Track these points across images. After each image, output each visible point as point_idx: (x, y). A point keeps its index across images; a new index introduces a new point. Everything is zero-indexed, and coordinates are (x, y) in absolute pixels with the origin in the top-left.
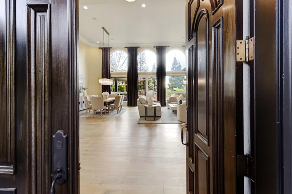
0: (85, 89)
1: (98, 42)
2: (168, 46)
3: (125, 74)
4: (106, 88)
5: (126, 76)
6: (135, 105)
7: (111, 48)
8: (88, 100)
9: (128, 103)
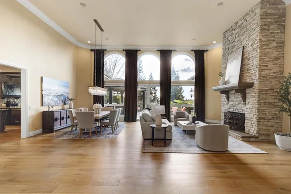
0: (71, 100)
1: (89, 42)
2: (175, 50)
3: (123, 82)
4: (98, 99)
5: (123, 85)
6: (134, 119)
7: (105, 50)
8: (74, 115)
9: (125, 117)
